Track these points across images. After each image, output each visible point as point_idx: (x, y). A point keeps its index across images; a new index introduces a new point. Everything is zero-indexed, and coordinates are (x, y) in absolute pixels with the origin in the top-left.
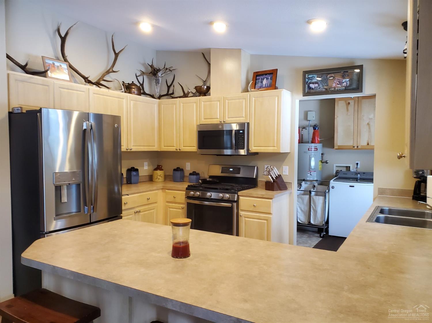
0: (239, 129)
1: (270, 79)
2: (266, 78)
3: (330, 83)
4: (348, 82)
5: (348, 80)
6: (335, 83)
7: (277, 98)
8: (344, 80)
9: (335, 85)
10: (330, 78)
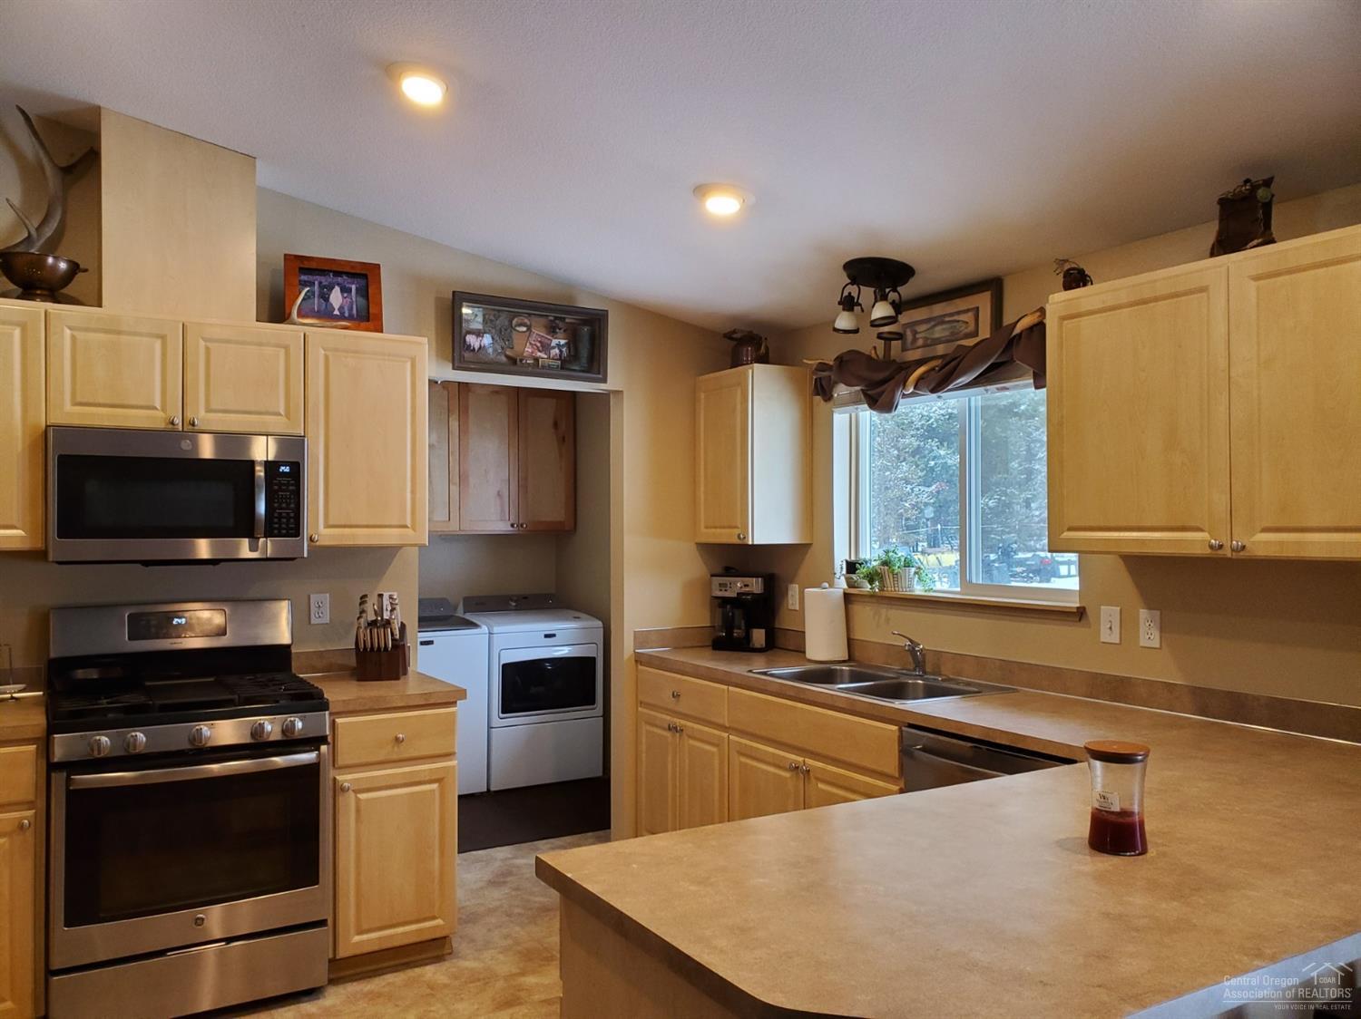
0: (276, 457)
1: (357, 293)
2: (338, 284)
3: (518, 341)
4: (564, 350)
5: (563, 342)
6: (530, 344)
7: (409, 365)
8: (554, 342)
9: (530, 350)
10: (518, 329)
